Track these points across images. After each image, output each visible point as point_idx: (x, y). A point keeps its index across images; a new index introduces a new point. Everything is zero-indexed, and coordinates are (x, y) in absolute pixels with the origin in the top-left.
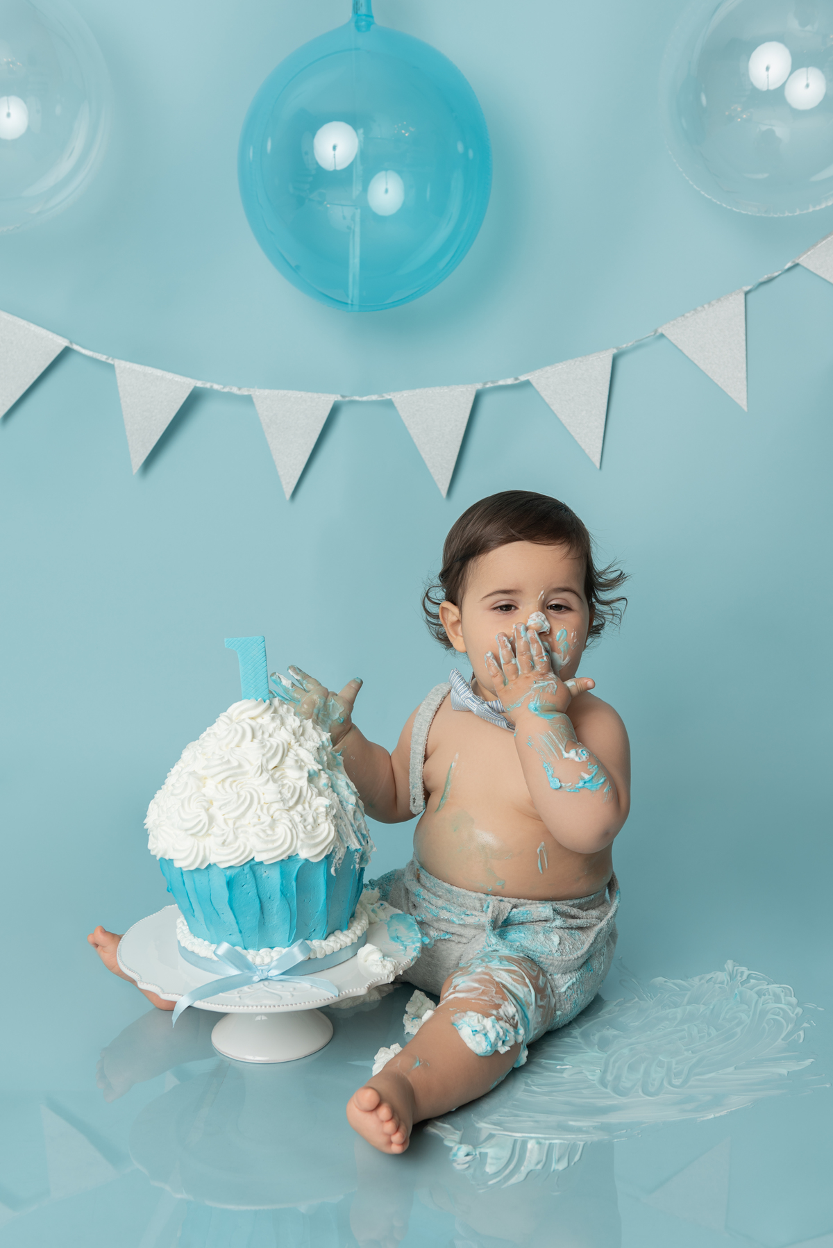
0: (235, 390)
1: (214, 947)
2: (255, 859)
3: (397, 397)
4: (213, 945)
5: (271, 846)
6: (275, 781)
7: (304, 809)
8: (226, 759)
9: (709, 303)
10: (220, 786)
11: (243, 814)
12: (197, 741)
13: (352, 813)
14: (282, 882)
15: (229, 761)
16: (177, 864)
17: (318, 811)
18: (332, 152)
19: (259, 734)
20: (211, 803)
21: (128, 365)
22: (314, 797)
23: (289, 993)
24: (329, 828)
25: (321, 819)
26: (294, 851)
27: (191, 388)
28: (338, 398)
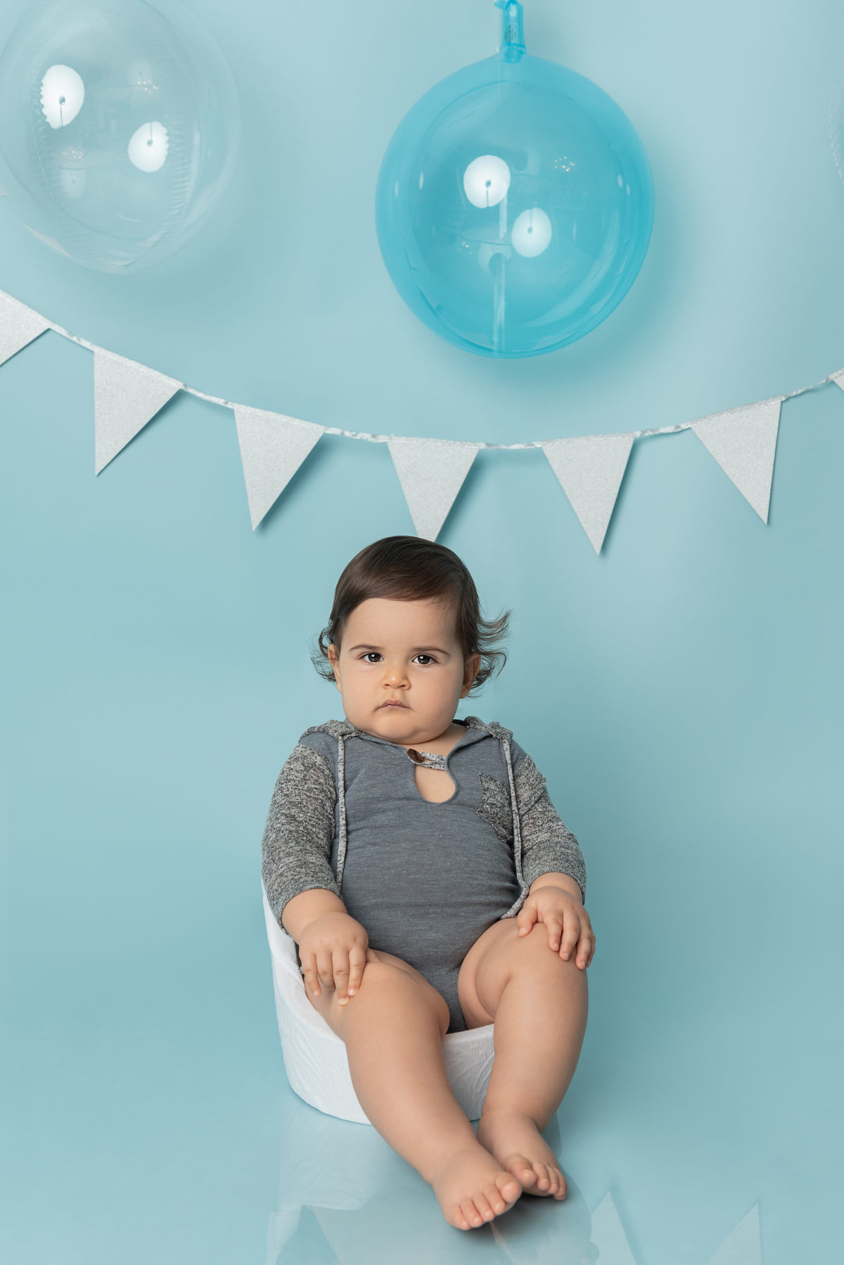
0: (368, 438)
18: (485, 189)
21: (249, 410)
27: (321, 435)
28: (483, 446)
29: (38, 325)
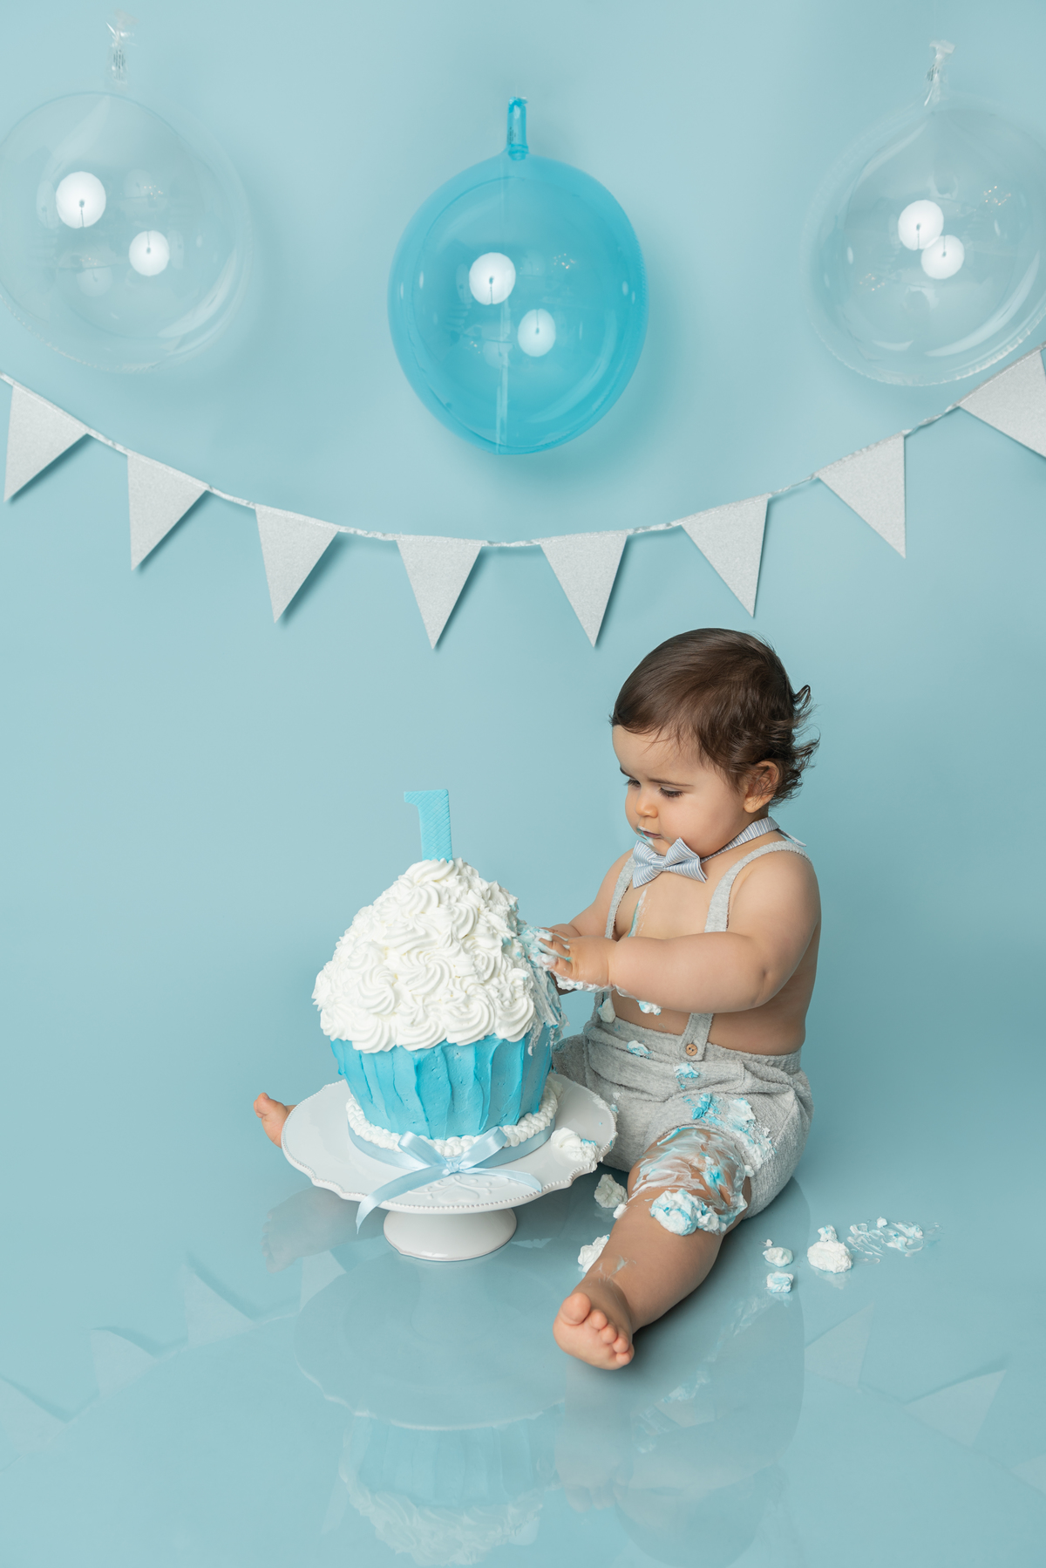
0: (379, 536)
1: (395, 1137)
2: (448, 1040)
3: (549, 545)
4: (393, 1134)
5: (466, 1025)
6: (467, 951)
7: (500, 983)
8: (410, 928)
9: (867, 447)
10: (405, 958)
11: (434, 990)
12: (370, 907)
13: (546, 985)
14: (477, 1064)
15: (414, 930)
16: (357, 1047)
17: (514, 985)
18: (489, 285)
19: (445, 898)
20: (395, 977)
21: (270, 510)
22: (509, 968)
23: (486, 1190)
24: (528, 1004)
25: (519, 994)
26: (491, 1031)
27: (335, 533)
28: (485, 544)
29: (77, 431)
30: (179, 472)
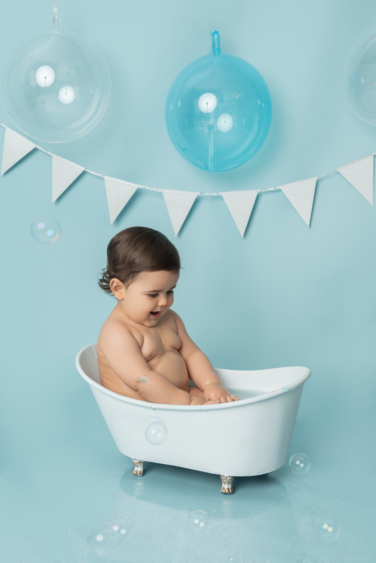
0: (155, 189)
3: (224, 195)
9: (359, 160)
18: (206, 106)
21: (110, 178)
27: (137, 188)
28: (199, 194)
29: (32, 146)
30: (73, 163)
